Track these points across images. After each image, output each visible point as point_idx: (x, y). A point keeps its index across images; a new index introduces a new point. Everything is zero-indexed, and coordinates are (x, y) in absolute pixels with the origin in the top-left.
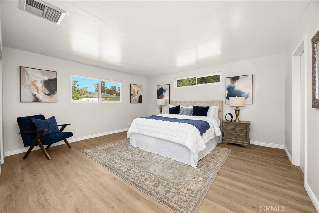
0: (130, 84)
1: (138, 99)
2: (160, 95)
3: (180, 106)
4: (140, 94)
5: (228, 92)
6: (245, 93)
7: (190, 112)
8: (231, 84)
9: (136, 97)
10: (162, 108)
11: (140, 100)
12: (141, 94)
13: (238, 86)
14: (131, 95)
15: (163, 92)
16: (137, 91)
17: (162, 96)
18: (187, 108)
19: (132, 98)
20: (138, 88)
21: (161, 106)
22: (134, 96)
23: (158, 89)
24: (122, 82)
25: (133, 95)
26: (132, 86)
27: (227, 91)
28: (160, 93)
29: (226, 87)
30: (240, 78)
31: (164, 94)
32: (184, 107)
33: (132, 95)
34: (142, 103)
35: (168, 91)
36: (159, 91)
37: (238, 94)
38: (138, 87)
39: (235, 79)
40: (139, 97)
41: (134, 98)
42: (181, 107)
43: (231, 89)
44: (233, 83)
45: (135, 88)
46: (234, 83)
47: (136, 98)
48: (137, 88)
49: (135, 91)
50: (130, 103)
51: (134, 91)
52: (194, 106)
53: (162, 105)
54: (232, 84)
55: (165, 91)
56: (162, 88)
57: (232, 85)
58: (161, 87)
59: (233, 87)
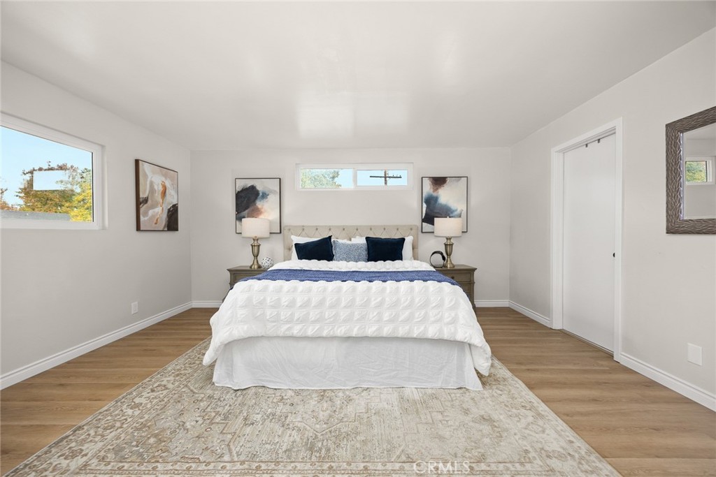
0: (137, 162)
1: (165, 216)
2: (246, 209)
3: (330, 237)
4: (171, 199)
5: (427, 208)
6: (456, 210)
7: (364, 253)
8: (432, 190)
9: (158, 210)
10: (259, 246)
11: (172, 223)
12: (175, 202)
13: (445, 196)
14: (140, 202)
15: (256, 198)
16: (161, 188)
17: (253, 210)
18: (349, 242)
19: (146, 214)
20: (166, 178)
21: (256, 239)
22: (153, 207)
23: (238, 189)
24: (103, 147)
25: (149, 202)
26: (145, 168)
27: (425, 206)
28: (247, 200)
29: (424, 196)
30: (448, 180)
31: (259, 204)
32: (340, 241)
33: (146, 200)
34: (177, 230)
35: (273, 199)
36: (242, 194)
37: (446, 212)
38: (166, 176)
39: (439, 182)
40: (169, 210)
41: (151, 212)
42: (332, 240)
43: (432, 202)
44: (435, 190)
45: (153, 179)
46: (437, 189)
47: (157, 213)
48: (163, 179)
49: (156, 187)
50: (138, 228)
51: (152, 190)
52: (367, 239)
53: (259, 235)
54: (434, 192)
55: (265, 196)
56: (253, 188)
57: (435, 194)
58: (249, 183)
59: (436, 199)
